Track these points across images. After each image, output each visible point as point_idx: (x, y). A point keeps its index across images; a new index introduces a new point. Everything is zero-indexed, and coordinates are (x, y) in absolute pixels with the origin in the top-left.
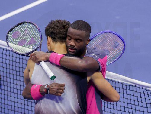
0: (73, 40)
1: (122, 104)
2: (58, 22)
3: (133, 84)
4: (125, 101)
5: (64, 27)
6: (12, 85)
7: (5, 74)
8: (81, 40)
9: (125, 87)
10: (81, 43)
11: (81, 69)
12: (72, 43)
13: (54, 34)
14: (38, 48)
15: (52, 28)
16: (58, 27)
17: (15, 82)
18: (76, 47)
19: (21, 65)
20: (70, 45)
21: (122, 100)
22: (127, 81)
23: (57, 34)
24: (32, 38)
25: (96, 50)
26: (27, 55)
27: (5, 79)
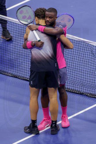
0: (48, 18)
1: (74, 51)
2: (41, 9)
3: (80, 41)
4: (76, 49)
5: (44, 11)
6: (18, 41)
7: (14, 36)
8: (52, 18)
9: (76, 42)
10: (52, 19)
11: (54, 34)
12: (48, 19)
13: (39, 15)
14: (32, 22)
15: (38, 12)
16: (41, 11)
17: (20, 39)
18: (50, 21)
19: (23, 31)
20: (47, 20)
21: (74, 48)
22: (77, 39)
23: (41, 15)
24: (30, 16)
25: (61, 24)
26: (27, 25)
27: (14, 38)
